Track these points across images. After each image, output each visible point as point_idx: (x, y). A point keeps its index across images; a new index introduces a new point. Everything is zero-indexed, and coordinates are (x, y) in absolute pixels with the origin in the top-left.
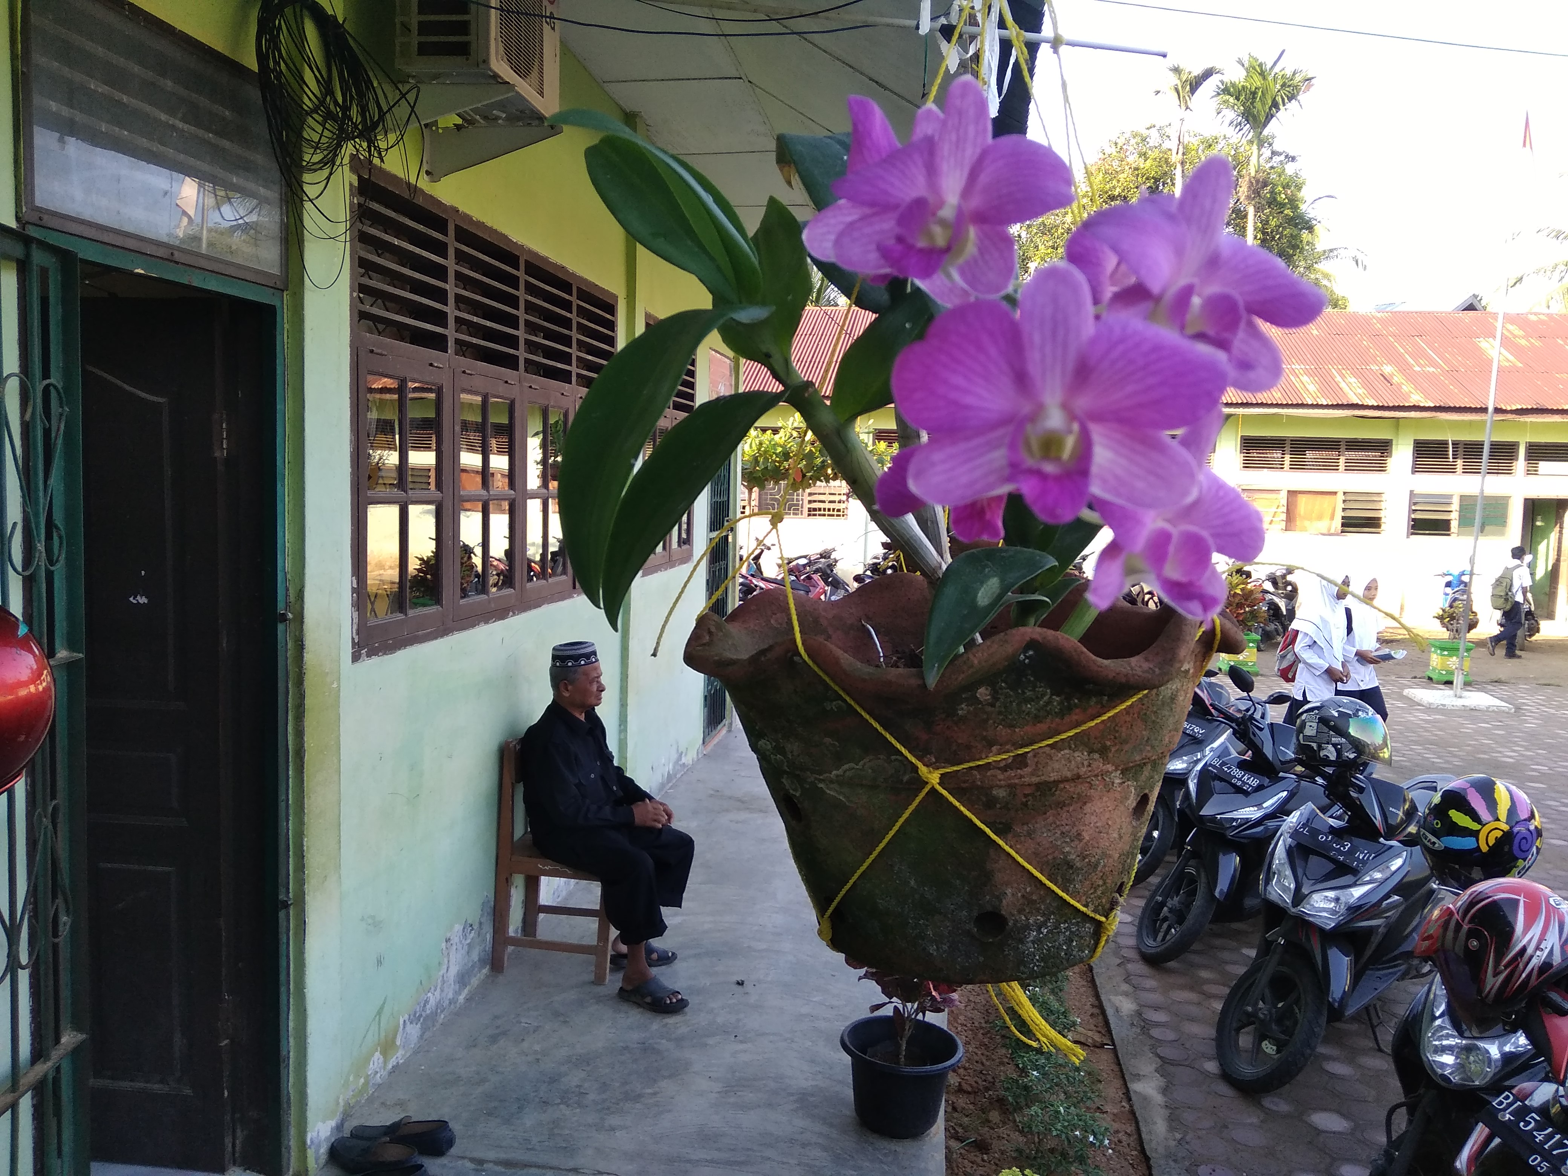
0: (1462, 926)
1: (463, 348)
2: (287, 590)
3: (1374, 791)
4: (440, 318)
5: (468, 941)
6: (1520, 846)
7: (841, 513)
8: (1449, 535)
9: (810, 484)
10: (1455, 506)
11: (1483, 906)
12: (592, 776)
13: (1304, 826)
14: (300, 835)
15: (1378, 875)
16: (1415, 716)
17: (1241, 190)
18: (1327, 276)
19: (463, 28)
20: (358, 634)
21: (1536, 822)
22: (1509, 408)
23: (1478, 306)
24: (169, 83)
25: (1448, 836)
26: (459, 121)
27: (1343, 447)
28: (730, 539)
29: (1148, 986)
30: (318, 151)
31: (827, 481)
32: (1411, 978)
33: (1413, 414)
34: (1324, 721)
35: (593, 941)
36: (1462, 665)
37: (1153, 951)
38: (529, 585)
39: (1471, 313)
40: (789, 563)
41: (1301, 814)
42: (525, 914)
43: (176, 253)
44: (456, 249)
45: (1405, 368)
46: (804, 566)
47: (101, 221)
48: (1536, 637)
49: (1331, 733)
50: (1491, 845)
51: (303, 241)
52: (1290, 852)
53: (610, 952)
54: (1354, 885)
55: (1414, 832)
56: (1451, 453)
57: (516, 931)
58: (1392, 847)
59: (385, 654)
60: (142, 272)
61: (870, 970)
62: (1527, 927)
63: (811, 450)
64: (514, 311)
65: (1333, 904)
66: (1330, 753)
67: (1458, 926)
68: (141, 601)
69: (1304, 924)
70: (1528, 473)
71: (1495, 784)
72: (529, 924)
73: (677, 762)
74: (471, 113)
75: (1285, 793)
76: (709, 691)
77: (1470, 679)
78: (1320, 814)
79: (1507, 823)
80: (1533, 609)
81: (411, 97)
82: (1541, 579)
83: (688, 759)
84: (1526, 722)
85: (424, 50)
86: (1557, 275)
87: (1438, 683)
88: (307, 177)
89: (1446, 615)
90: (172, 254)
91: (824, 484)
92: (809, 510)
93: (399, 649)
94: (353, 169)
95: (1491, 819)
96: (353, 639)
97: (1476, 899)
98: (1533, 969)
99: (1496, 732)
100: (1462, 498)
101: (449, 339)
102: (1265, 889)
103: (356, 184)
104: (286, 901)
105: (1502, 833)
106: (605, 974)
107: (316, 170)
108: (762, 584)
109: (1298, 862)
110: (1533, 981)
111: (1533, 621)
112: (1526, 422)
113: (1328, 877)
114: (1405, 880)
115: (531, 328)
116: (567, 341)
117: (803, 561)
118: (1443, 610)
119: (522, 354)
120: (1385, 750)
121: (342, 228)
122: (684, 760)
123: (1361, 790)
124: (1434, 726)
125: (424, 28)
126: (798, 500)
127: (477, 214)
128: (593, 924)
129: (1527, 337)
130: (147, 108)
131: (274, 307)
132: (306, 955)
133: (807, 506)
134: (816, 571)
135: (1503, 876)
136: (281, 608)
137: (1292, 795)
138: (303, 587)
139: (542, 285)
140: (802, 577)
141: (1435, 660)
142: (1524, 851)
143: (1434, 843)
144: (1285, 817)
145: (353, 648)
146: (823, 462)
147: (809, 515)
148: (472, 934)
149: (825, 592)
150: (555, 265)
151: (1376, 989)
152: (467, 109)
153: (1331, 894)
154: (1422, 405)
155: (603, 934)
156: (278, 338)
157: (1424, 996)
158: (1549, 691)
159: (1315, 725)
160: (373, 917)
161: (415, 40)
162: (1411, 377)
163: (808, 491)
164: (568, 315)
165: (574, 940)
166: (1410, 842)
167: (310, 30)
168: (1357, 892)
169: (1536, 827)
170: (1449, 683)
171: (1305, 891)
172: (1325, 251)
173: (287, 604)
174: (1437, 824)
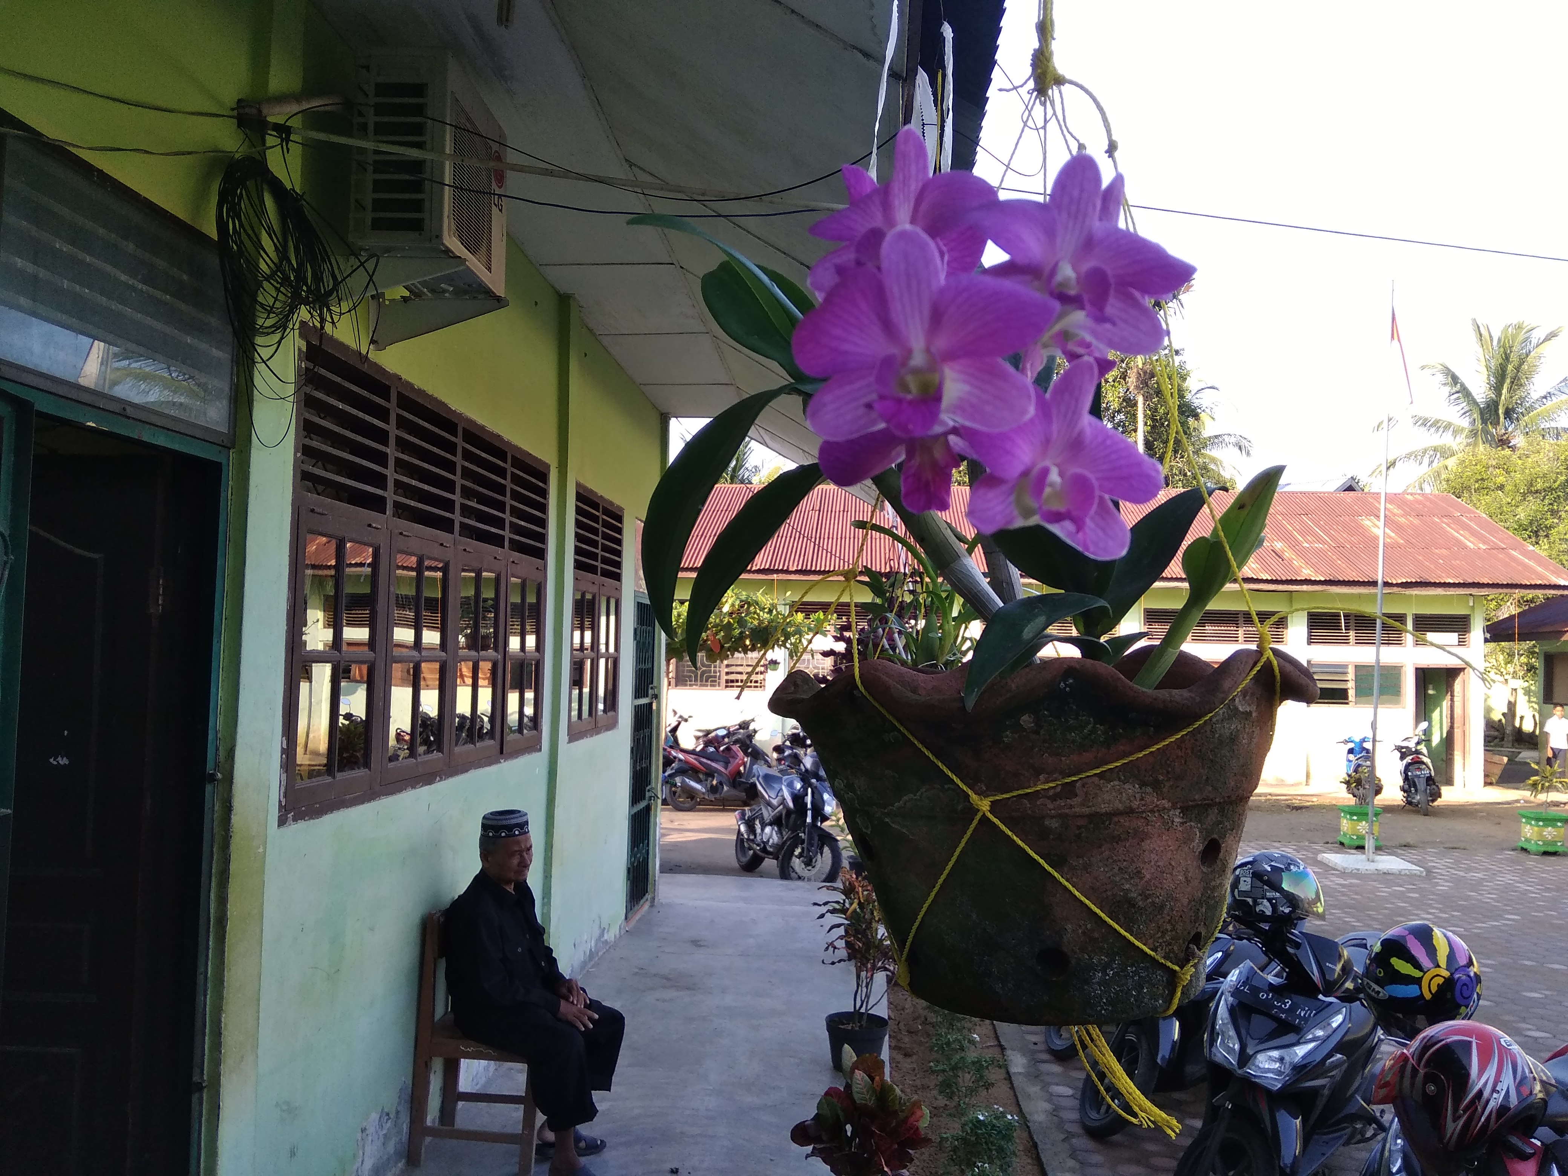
0: (1418, 1071)
1: (401, 511)
2: (217, 749)
3: (1311, 947)
4: (380, 481)
5: (384, 1132)
6: (1461, 994)
7: (758, 684)
8: (1347, 703)
9: (728, 656)
10: (1351, 676)
11: (1437, 1050)
12: (520, 950)
13: (1244, 984)
14: (218, 1010)
15: (1320, 1033)
16: (1331, 881)
17: (1130, 380)
18: (1214, 460)
19: (418, 206)
20: (285, 797)
21: (1475, 969)
22: (1395, 582)
23: (1357, 488)
24: (131, 246)
25: (1391, 984)
26: (407, 294)
27: (1241, 620)
28: (654, 707)
29: (1093, 1162)
30: (272, 315)
31: (745, 653)
32: (1356, 1143)
33: (1305, 588)
34: (1257, 876)
35: (519, 1129)
36: (1372, 829)
37: (1097, 1124)
38: (457, 749)
39: (1352, 493)
40: (706, 735)
41: (1240, 973)
42: (443, 1102)
43: (128, 409)
44: (397, 414)
45: (1294, 545)
46: (723, 737)
47: (58, 374)
48: (1439, 802)
49: (1265, 887)
50: (1433, 992)
51: (253, 400)
52: (1232, 1010)
53: (535, 1142)
54: (1298, 1043)
55: (1352, 988)
56: (1343, 624)
57: (433, 1121)
58: (1331, 1003)
59: (311, 818)
60: (94, 425)
61: (818, 1146)
62: (1482, 1070)
63: (729, 622)
64: (451, 476)
65: (1278, 1065)
66: (1266, 908)
67: (1415, 1071)
68: (61, 763)
69: (1251, 1086)
70: (1417, 644)
71: (1432, 930)
72: (447, 1113)
73: (598, 940)
74: (420, 286)
75: (1220, 954)
76: (632, 864)
77: (1380, 843)
78: (1258, 971)
79: (1447, 970)
80: (1433, 774)
81: (370, 265)
82: (1438, 745)
83: (610, 936)
84: (1437, 884)
85: (378, 225)
86: (1426, 460)
87: (1350, 848)
88: (259, 340)
89: (1352, 781)
90: (124, 409)
91: (742, 655)
92: (727, 681)
93: (326, 814)
94: (301, 335)
95: (1431, 965)
96: (280, 801)
97: (1430, 1043)
98: (1491, 1112)
99: (1411, 895)
100: (1358, 668)
101: (388, 502)
102: (1210, 1051)
103: (304, 349)
104: (201, 1083)
105: (1443, 980)
106: (530, 1166)
107: (268, 334)
108: (681, 756)
109: (1242, 1022)
110: (1492, 1125)
111: (1434, 787)
112: (1412, 595)
113: (1272, 1036)
114: (1347, 1038)
115: (467, 493)
116: (501, 506)
117: (722, 733)
118: (1349, 776)
119: (457, 518)
120: (1319, 904)
121: (291, 389)
122: (606, 937)
123: (1297, 946)
124: (1350, 891)
125: (378, 205)
126: (715, 672)
127: (418, 382)
128: (517, 1112)
129: (1406, 514)
130: (108, 268)
131: (221, 463)
132: (219, 1143)
133: (725, 677)
134: (735, 742)
135: (1453, 1018)
136: (210, 768)
137: (1227, 955)
138: (234, 746)
139: (478, 452)
140: (722, 748)
141: (1345, 824)
142: (1464, 998)
143: (1378, 992)
144: (1222, 979)
145: (280, 811)
146: (741, 633)
147: (727, 687)
148: (389, 1124)
149: (744, 764)
150: (492, 434)
151: (1323, 1154)
152: (415, 282)
153: (1275, 1054)
154: (1313, 579)
155: (528, 1119)
156: (223, 495)
157: (1378, 1154)
158: (1456, 854)
159: (1249, 880)
160: (287, 1103)
161: (369, 216)
162: (1302, 553)
163: (725, 662)
164: (503, 481)
165: (495, 1127)
166: (1348, 998)
167: (269, 202)
168: (1301, 1051)
169: (1475, 973)
170: (1361, 848)
171: (1250, 1051)
172: (1210, 438)
173: (217, 765)
174: (1380, 972)
